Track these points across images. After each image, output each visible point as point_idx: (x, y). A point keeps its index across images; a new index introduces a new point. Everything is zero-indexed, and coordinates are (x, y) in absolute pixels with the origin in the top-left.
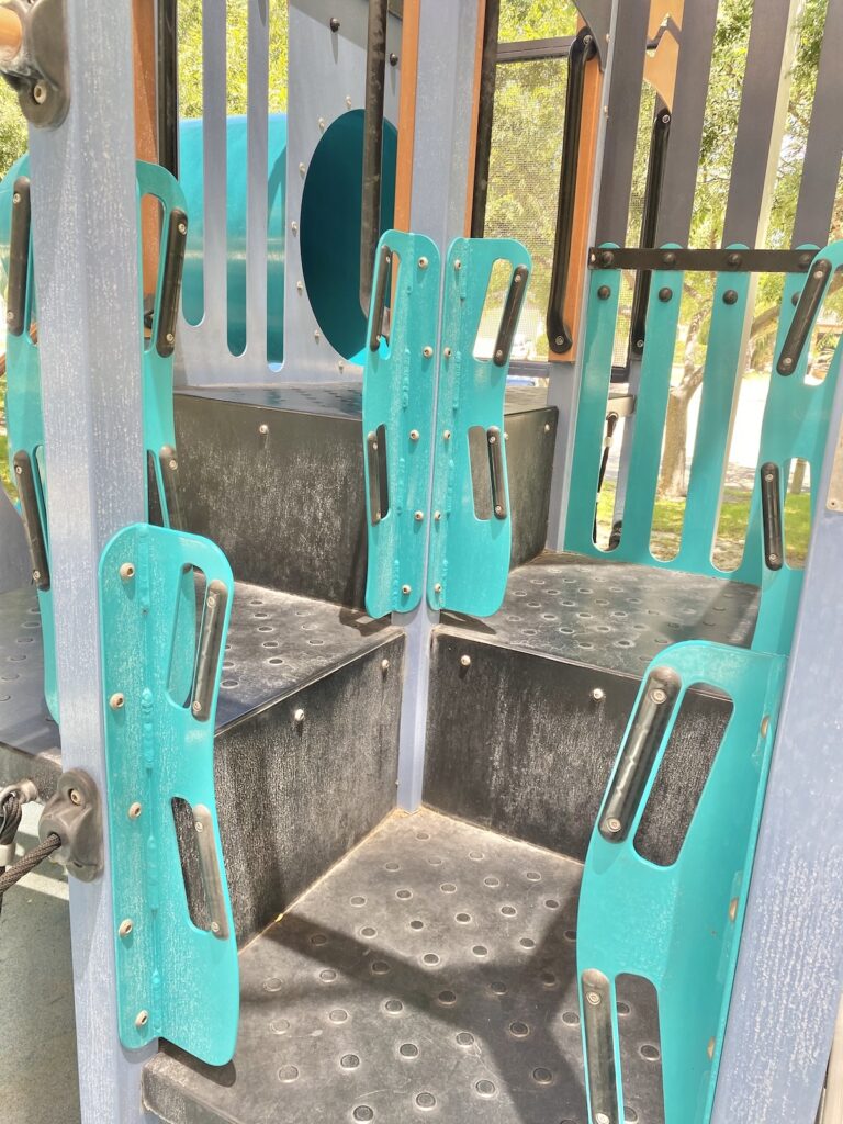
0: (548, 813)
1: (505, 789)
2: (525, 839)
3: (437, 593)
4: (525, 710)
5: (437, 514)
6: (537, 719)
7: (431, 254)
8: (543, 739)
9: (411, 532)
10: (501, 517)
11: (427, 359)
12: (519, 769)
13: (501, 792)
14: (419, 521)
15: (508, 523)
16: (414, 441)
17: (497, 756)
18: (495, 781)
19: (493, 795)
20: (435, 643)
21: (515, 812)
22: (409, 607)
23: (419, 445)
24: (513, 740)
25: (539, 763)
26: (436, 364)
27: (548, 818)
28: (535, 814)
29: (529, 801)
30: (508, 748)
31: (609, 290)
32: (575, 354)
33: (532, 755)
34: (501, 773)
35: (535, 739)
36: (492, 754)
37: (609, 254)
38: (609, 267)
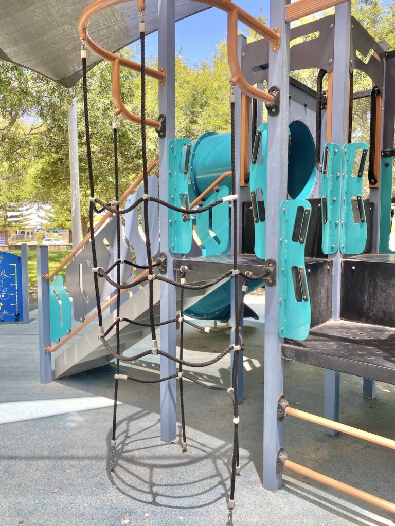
0: (385, 314)
1: (369, 308)
2: (377, 324)
3: (343, 248)
4: (375, 281)
5: (342, 222)
6: (379, 283)
7: (338, 148)
8: (382, 289)
9: (334, 228)
10: (363, 221)
11: (338, 177)
12: (374, 301)
13: (368, 310)
14: (337, 224)
15: (365, 223)
16: (334, 201)
17: (366, 298)
18: (366, 306)
19: (365, 311)
20: (343, 264)
21: (373, 315)
22: (334, 252)
23: (336, 202)
24: (371, 291)
25: (381, 298)
26: (341, 178)
27: (385, 316)
28: (380, 315)
29: (378, 311)
30: (369, 294)
31: (389, 164)
32: (379, 185)
33: (378, 295)
34: (368, 303)
35: (379, 289)
36: (364, 297)
37: (388, 152)
38: (388, 156)
